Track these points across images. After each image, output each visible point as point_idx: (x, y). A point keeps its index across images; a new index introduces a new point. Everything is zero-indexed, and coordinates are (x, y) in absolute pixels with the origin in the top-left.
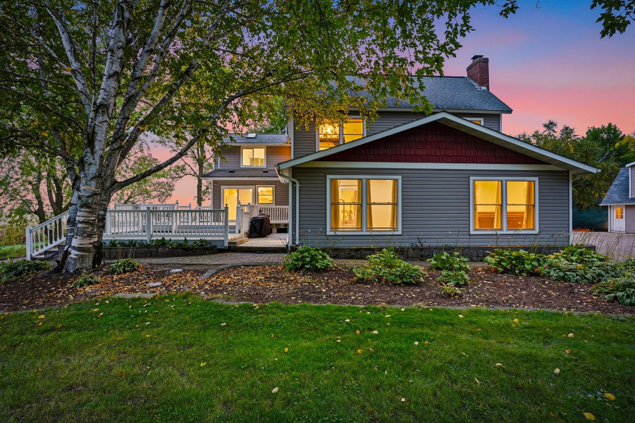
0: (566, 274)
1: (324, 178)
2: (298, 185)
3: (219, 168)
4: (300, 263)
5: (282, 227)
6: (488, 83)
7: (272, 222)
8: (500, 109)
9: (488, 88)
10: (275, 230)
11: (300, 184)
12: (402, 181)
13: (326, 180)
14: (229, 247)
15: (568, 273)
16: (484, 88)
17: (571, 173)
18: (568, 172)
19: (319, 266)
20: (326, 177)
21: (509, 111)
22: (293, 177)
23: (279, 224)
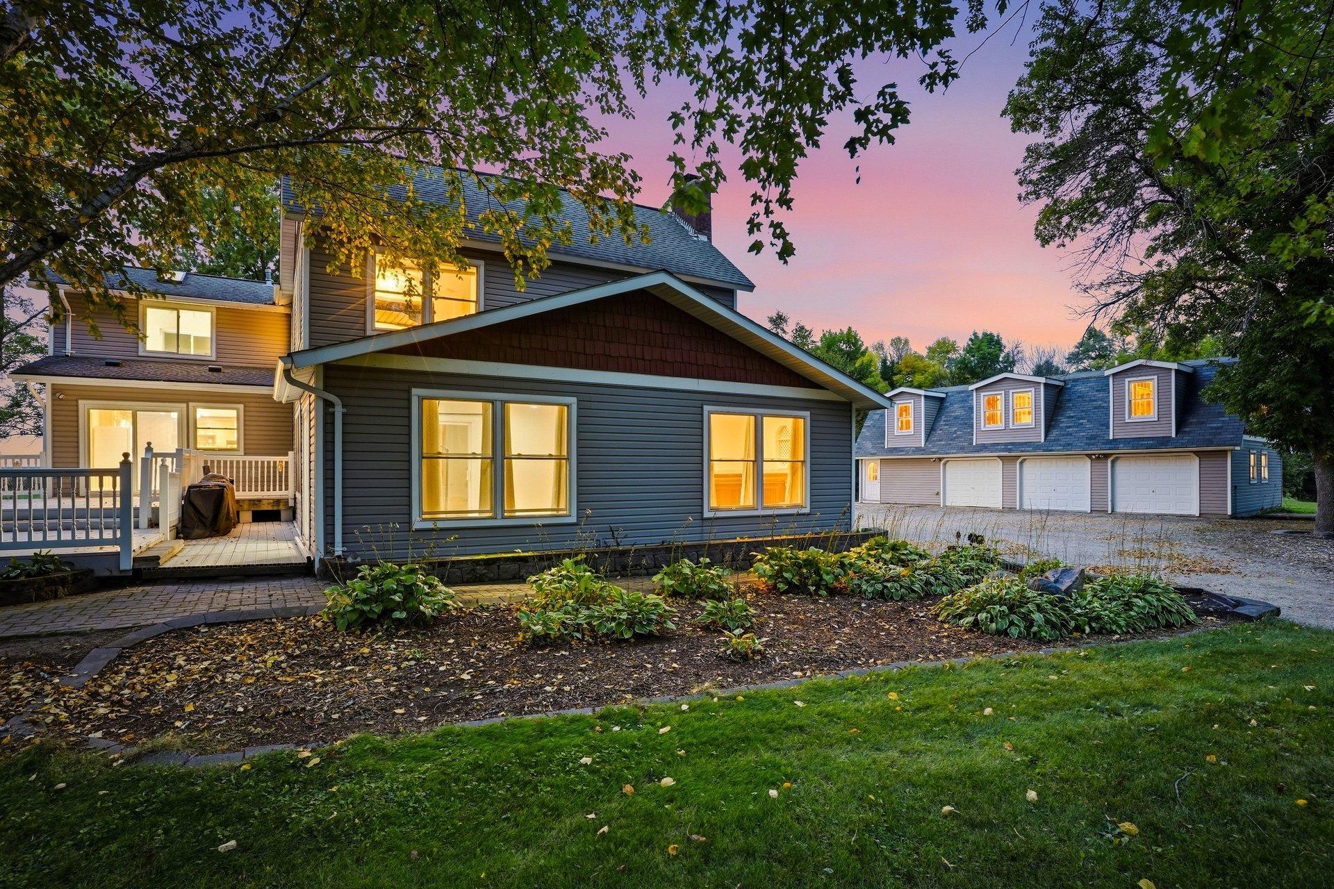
0: (886, 587)
1: (405, 395)
2: (339, 411)
3: (69, 350)
4: (377, 609)
5: (265, 507)
6: (710, 230)
7: (239, 495)
8: (735, 280)
9: (710, 238)
10: (246, 516)
11: (344, 406)
12: (579, 408)
13: (409, 400)
14: (134, 570)
15: (889, 585)
16: (704, 238)
17: (854, 406)
18: (849, 404)
19: (428, 611)
20: (409, 392)
21: (750, 287)
22: (327, 388)
23: (259, 501)
